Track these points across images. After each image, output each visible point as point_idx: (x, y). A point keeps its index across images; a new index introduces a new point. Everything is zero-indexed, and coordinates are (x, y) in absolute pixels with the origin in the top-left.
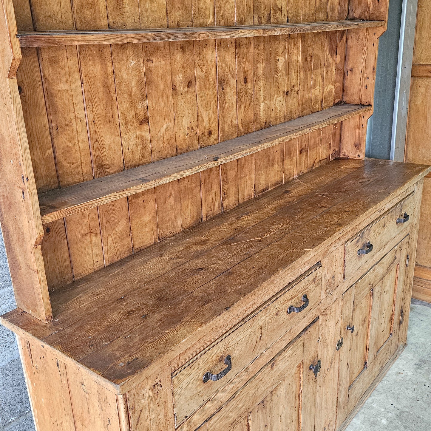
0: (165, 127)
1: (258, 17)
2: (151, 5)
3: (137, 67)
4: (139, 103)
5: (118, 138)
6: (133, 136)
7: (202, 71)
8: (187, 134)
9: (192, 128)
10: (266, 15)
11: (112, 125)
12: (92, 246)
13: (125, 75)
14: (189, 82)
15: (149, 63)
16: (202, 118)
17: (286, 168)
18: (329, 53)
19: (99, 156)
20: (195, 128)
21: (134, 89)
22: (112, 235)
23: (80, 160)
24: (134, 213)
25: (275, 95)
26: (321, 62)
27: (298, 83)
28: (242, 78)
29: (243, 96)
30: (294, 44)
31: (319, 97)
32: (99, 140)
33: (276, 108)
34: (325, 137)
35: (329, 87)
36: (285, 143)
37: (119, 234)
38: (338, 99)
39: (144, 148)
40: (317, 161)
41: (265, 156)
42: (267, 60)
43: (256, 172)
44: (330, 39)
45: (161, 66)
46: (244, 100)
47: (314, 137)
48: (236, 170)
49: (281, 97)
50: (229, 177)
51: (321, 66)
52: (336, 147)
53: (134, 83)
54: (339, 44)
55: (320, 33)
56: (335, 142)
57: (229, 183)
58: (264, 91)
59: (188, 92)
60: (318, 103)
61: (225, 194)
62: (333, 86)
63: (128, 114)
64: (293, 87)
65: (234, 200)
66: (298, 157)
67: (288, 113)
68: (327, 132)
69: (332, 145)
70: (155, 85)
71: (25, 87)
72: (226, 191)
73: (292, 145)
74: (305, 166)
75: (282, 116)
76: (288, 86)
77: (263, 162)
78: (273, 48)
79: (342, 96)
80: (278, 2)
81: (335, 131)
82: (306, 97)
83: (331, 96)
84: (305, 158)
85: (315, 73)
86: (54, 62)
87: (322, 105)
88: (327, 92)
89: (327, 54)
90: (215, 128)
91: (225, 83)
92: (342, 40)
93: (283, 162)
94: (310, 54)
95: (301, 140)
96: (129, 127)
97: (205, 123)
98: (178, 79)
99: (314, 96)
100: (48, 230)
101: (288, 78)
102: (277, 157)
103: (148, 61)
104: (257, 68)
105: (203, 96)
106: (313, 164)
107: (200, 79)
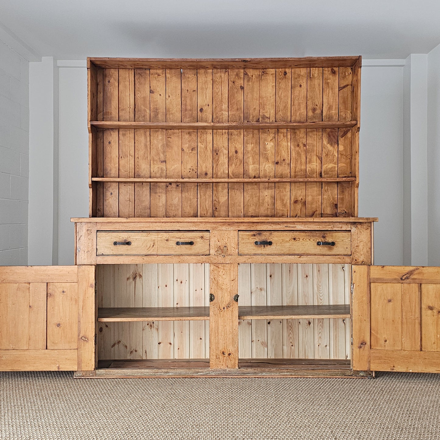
0: (175, 166)
1: (248, 121)
2: (173, 116)
3: (162, 140)
4: (162, 154)
5: (148, 166)
6: (156, 167)
7: (203, 144)
8: (190, 172)
9: (193, 169)
10: (255, 120)
11: (146, 160)
12: (129, 206)
13: (155, 142)
14: (193, 148)
16: (201, 166)
17: (278, 209)
18: (328, 143)
19: (138, 171)
20: (195, 169)
21: (160, 148)
22: (140, 206)
23: (129, 171)
24: (153, 200)
25: (264, 163)
26: (317, 148)
27: (290, 159)
28: (234, 150)
29: (234, 159)
30: (284, 136)
31: (316, 170)
32: (139, 165)
33: (265, 170)
34: (328, 198)
35: (331, 165)
36: (276, 193)
37: (144, 207)
38: (344, 175)
39: (162, 172)
40: (317, 213)
41: (254, 196)
42: (256, 143)
43: (246, 204)
44: (329, 135)
45: (176, 140)
46: (235, 162)
47: (312, 196)
48: (227, 197)
49: (271, 165)
50: (220, 200)
51: (317, 151)
52: (345, 208)
53: (160, 146)
54: (341, 139)
55: (314, 131)
56: (343, 205)
57: (221, 203)
58: (253, 159)
59: (191, 152)
60: (316, 174)
61: (216, 208)
62: (336, 165)
63: (155, 158)
64: (284, 160)
65: (224, 214)
66: (292, 205)
67: (279, 175)
68: (330, 195)
69: (340, 206)
70: (172, 147)
71: (112, 142)
72: (217, 207)
73: (285, 196)
74: (302, 213)
75: (272, 175)
76: (278, 159)
77: (252, 199)
78: (261, 137)
79: (350, 173)
80: (266, 114)
81: (342, 196)
82: (300, 168)
83: (334, 171)
84: (302, 208)
85: (309, 154)
86: (124, 135)
87: (320, 175)
88: (327, 168)
89: (326, 144)
90: (210, 172)
91: (219, 151)
92: (344, 137)
93: (274, 204)
94: (302, 143)
95: (295, 195)
96: (155, 162)
97: (203, 168)
98: (185, 147)
99: (310, 169)
100: (111, 194)
101: (277, 154)
102: (267, 199)
103: (168, 138)
104: (247, 147)
105: (202, 156)
106: (313, 214)
107: (200, 148)
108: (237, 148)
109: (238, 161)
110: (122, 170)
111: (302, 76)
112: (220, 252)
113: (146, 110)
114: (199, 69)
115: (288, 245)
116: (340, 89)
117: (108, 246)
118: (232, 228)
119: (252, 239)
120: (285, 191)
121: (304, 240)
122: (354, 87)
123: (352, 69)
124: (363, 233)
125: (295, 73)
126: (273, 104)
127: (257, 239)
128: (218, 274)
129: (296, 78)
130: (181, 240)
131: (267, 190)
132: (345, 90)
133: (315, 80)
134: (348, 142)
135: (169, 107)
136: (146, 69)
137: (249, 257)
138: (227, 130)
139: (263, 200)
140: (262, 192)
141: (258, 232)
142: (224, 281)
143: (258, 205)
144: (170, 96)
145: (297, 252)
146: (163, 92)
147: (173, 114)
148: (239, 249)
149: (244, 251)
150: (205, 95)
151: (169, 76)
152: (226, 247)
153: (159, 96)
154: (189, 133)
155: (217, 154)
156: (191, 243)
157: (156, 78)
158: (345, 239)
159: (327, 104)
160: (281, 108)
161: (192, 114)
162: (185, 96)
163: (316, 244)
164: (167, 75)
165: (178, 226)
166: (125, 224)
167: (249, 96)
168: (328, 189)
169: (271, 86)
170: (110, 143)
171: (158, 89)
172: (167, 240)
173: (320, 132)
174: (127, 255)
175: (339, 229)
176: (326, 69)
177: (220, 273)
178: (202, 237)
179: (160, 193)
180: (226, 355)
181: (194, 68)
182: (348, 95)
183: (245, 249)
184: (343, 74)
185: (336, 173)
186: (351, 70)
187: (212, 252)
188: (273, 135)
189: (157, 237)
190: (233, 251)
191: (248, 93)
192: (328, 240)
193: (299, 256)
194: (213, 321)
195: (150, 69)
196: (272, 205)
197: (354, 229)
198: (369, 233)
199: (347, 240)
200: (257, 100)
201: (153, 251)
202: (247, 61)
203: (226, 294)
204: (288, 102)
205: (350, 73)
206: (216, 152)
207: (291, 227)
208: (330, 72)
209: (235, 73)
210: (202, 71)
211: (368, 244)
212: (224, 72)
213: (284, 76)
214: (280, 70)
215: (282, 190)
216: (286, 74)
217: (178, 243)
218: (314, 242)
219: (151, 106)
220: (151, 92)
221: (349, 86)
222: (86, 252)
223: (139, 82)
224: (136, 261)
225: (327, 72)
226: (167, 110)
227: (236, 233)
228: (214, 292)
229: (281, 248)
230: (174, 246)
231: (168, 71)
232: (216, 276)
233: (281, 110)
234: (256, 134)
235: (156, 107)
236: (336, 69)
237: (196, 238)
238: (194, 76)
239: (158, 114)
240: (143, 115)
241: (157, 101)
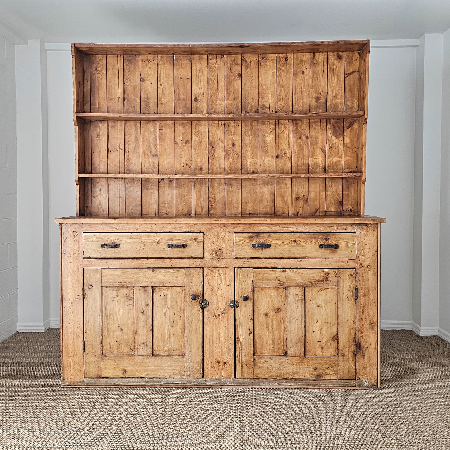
0: (168, 160)
1: (246, 112)
2: (165, 106)
3: (153, 132)
4: (154, 147)
5: (139, 160)
6: (148, 161)
7: (197, 137)
8: (184, 166)
9: (187, 164)
10: (254, 110)
11: (137, 153)
12: (119, 204)
13: (147, 134)
14: (187, 141)
16: (196, 160)
17: (278, 205)
18: (333, 135)
19: (129, 166)
20: (189, 164)
21: (151, 141)
22: (131, 203)
23: (119, 166)
24: (144, 196)
25: (263, 156)
26: (321, 141)
27: (291, 152)
28: (231, 143)
29: (231, 153)
30: (285, 127)
31: (319, 164)
32: (130, 159)
33: (264, 164)
34: (332, 195)
35: (335, 159)
36: (276, 189)
37: (135, 204)
38: (350, 169)
39: (154, 167)
40: (321, 210)
41: (253, 192)
42: (255, 135)
43: (243, 200)
44: (334, 126)
45: (169, 133)
46: (232, 156)
47: (315, 192)
48: (223, 194)
49: (270, 159)
50: (216, 197)
51: (321, 144)
52: (350, 206)
53: (151, 138)
54: (347, 130)
55: (318, 122)
56: (348, 202)
57: (217, 200)
58: (252, 153)
59: (185, 145)
60: (319, 168)
61: (212, 206)
62: (341, 158)
63: (146, 151)
64: (285, 153)
65: (220, 212)
66: (293, 202)
67: (279, 170)
68: (335, 191)
69: (345, 203)
70: (164, 140)
71: (100, 135)
72: (213, 204)
73: (286, 192)
74: (304, 210)
75: (271, 170)
76: (278, 152)
77: (251, 195)
78: (261, 129)
79: (356, 167)
80: (265, 104)
81: (347, 193)
82: (302, 162)
83: (339, 165)
84: (304, 205)
85: (312, 147)
86: (113, 127)
87: (324, 170)
88: (332, 162)
89: (330, 135)
90: (205, 167)
91: (215, 144)
92: (351, 127)
93: (274, 201)
94: (305, 135)
95: (296, 191)
96: (146, 156)
97: (198, 163)
98: (179, 139)
99: (313, 163)
100: (100, 190)
101: (278, 147)
102: (266, 196)
103: (160, 130)
104: (245, 139)
105: (197, 149)
106: (316, 212)
107: (195, 141)
108: (234, 140)
109: (236, 154)
110: (111, 165)
111: (305, 62)
112: (214, 255)
113: (136, 100)
114: (194, 54)
115: (287, 248)
116: (347, 75)
117: (95, 248)
118: (227, 230)
119: (249, 241)
120: (286, 187)
121: (305, 242)
122: (361, 74)
123: (359, 53)
124: (369, 235)
125: (297, 59)
126: (273, 92)
127: (254, 241)
128: (213, 279)
129: (299, 64)
130: (173, 242)
131: (266, 186)
132: (352, 76)
133: (319, 66)
134: (354, 133)
135: (161, 97)
136: (135, 55)
137: (246, 260)
138: (224, 121)
139: (263, 196)
140: (261, 188)
141: (255, 234)
142: (219, 286)
143: (257, 201)
144: (162, 84)
145: (298, 256)
146: (154, 81)
147: (165, 104)
148: (236, 252)
149: (240, 254)
150: (199, 83)
151: (161, 62)
152: (221, 249)
153: (150, 84)
154: (182, 125)
155: (213, 147)
156: (184, 246)
157: (146, 65)
158: (349, 241)
159: (332, 92)
160: (282, 97)
161: (186, 104)
162: (178, 85)
163: (318, 247)
164: (158, 61)
165: (170, 228)
166: (113, 226)
167: (247, 84)
168: (332, 185)
169: (271, 73)
170: (98, 135)
171: (149, 77)
172: (158, 243)
173: (324, 123)
174: (115, 258)
175: (343, 231)
176: (332, 54)
177: (215, 278)
178: (195, 239)
179: (152, 189)
180: (222, 364)
181: (187, 54)
182: (354, 82)
183: (242, 252)
184: (350, 59)
185: (341, 168)
186: (358, 55)
187: (207, 255)
188: (274, 127)
189: (147, 239)
190: (229, 254)
191: (246, 81)
192: (330, 243)
193: (300, 260)
194: (208, 329)
195: (140, 55)
196: (272, 202)
197: (359, 231)
198: (376, 235)
199: (352, 243)
200: (255, 88)
201: (143, 254)
202: (245, 46)
203: (221, 300)
204: (289, 90)
205: (358, 58)
206: (211, 145)
207: (291, 228)
208: (335, 57)
209: (232, 59)
210: (196, 57)
211: (374, 247)
212: (220, 57)
213: (285, 61)
214: (281, 55)
215: (282, 186)
216: (288, 59)
217: (169, 246)
218: (316, 244)
219: (142, 96)
220: (142, 80)
221: (356, 73)
222: (72, 255)
223: (128, 69)
224: (125, 265)
225: (332, 57)
226: (159, 101)
227: (232, 234)
228: (208, 298)
229: (281, 251)
230: (166, 249)
231: (159, 57)
232: (210, 281)
233: (282, 99)
234: (255, 126)
235: (147, 96)
236: (342, 54)
237: (189, 240)
238: (187, 62)
239: (149, 104)
240: (133, 105)
241: (148, 90)
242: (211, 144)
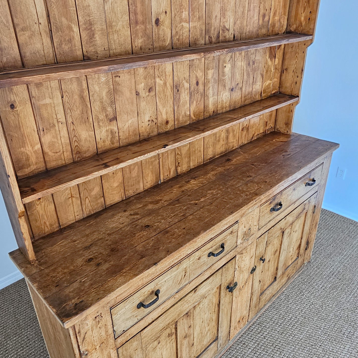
0: (130, 122)
1: (209, 37)
2: (118, 36)
3: (107, 82)
4: (109, 107)
5: (91, 132)
6: (104, 130)
7: (161, 80)
8: (149, 125)
9: (152, 120)
10: (216, 35)
11: (87, 124)
12: (73, 205)
13: (97, 88)
14: (150, 88)
15: (117, 78)
16: (161, 113)
17: (230, 142)
18: (269, 57)
19: (77, 146)
20: (154, 120)
21: (105, 97)
22: (89, 197)
23: (62, 150)
25: (221, 92)
26: (262, 65)
27: (242, 82)
28: (195, 82)
29: (195, 94)
30: (239, 54)
31: (259, 91)
32: (77, 135)
33: (222, 101)
34: (263, 118)
35: (268, 82)
37: (94, 197)
38: (275, 90)
39: (113, 137)
40: (255, 135)
42: (216, 67)
43: (205, 146)
44: (271, 48)
45: (127, 79)
46: (196, 98)
48: (188, 146)
49: (227, 93)
50: (182, 152)
51: (261, 68)
52: (271, 124)
53: (104, 94)
54: (278, 50)
56: (271, 121)
57: (183, 155)
58: (213, 90)
59: (149, 95)
60: (258, 94)
61: (179, 163)
62: (271, 81)
63: (100, 116)
64: (238, 84)
65: (186, 167)
66: (240, 134)
67: (233, 104)
69: (268, 123)
70: (122, 93)
71: (17, 104)
72: (180, 161)
73: (236, 126)
74: (246, 139)
75: (227, 106)
77: (211, 139)
78: (221, 58)
79: (279, 87)
80: (226, 25)
81: (271, 113)
82: (248, 91)
84: (246, 134)
85: (256, 73)
87: (261, 95)
88: (265, 86)
89: (267, 58)
90: (171, 119)
91: (180, 86)
92: (280, 48)
93: (227, 138)
94: (252, 60)
96: (101, 124)
97: (163, 116)
98: (141, 87)
99: (255, 90)
101: (233, 78)
102: (222, 135)
103: (116, 77)
104: (207, 74)
105: (162, 97)
106: (252, 138)
107: (159, 86)
108: (198, 77)
109: (199, 95)
110: (50, 153)
113: (72, 28)
126: (233, 8)
139: (219, 137)
143: (215, 144)
147: (118, 32)
155: (178, 91)
159: (273, 8)
160: (239, 14)
161: (145, 30)
170: (13, 106)
185: (270, 90)
196: (226, 140)
200: (218, 3)
206: (176, 88)
219: (80, 18)
233: (239, 17)
235: (88, 19)
239: (94, 34)
240: (67, 38)
241: (89, 6)
242: (176, 86)
